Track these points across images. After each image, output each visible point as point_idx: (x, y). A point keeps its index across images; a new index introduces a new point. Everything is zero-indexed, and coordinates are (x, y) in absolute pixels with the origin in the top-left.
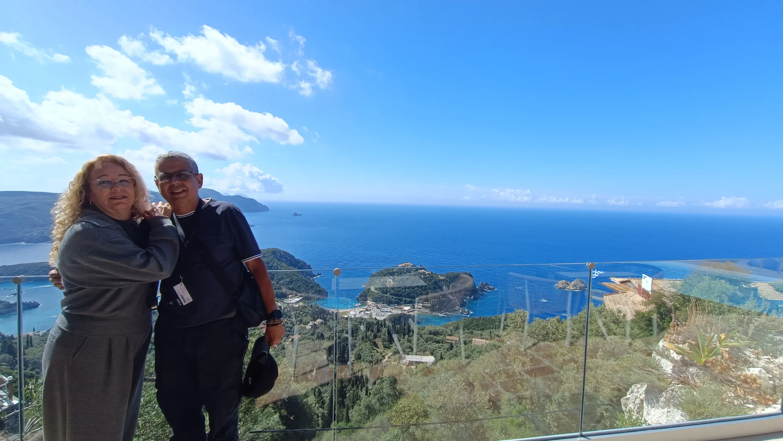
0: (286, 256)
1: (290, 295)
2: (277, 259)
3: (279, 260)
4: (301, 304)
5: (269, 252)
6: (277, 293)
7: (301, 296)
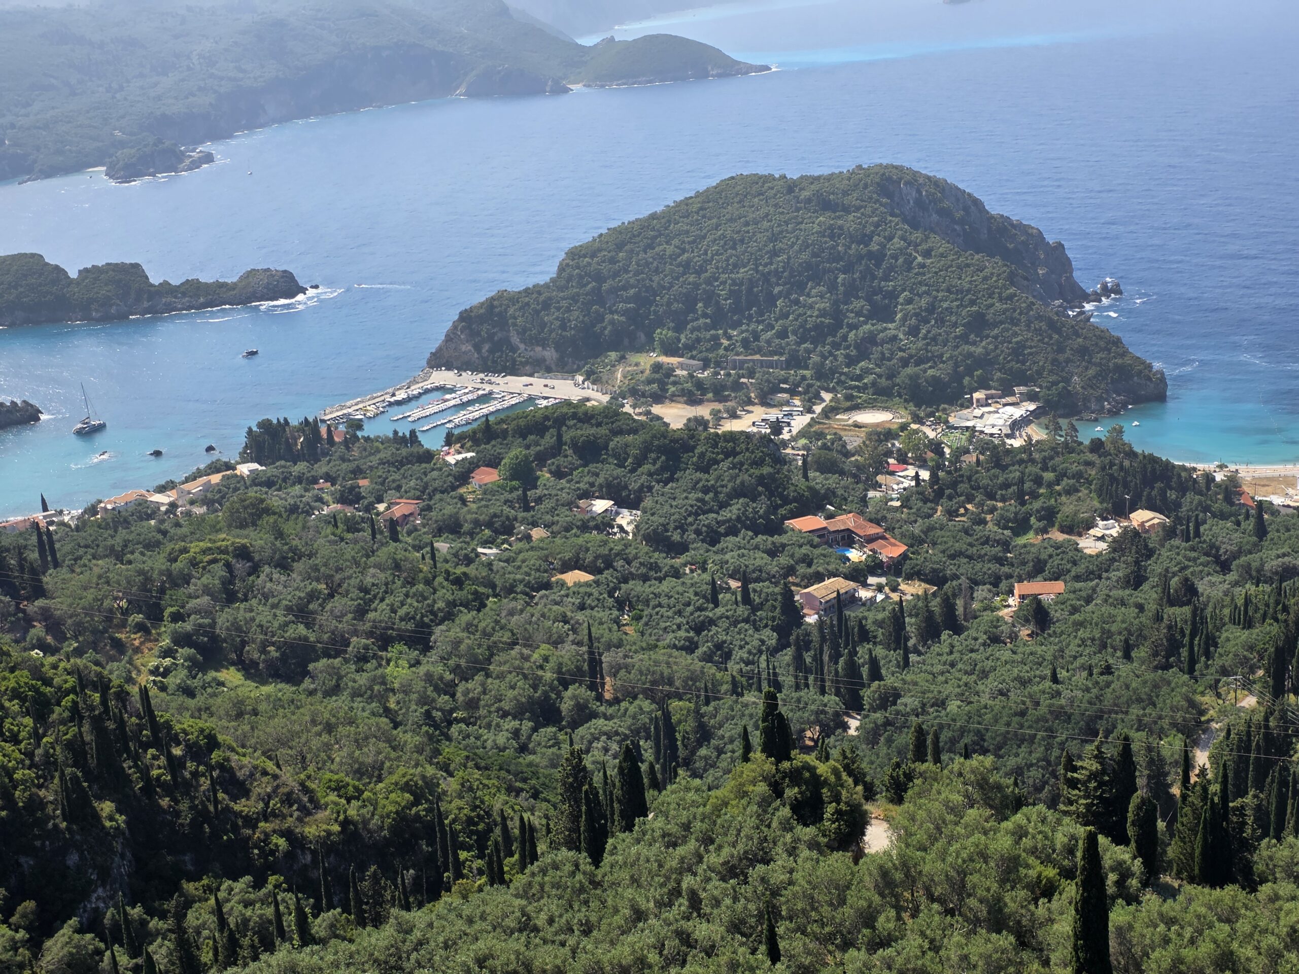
0: (946, 204)
1: (976, 390)
2: (905, 221)
3: (915, 226)
4: (1037, 433)
5: (866, 186)
6: (914, 378)
7: (1032, 397)
